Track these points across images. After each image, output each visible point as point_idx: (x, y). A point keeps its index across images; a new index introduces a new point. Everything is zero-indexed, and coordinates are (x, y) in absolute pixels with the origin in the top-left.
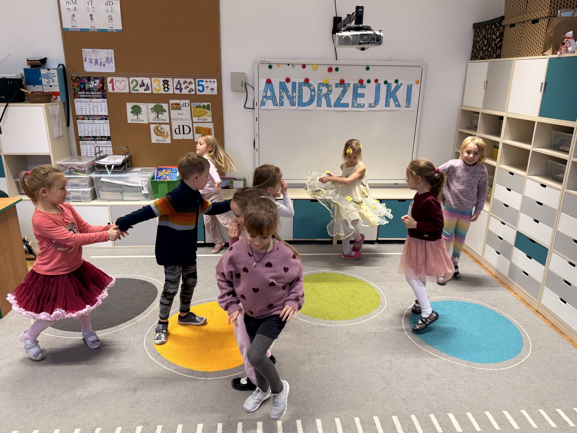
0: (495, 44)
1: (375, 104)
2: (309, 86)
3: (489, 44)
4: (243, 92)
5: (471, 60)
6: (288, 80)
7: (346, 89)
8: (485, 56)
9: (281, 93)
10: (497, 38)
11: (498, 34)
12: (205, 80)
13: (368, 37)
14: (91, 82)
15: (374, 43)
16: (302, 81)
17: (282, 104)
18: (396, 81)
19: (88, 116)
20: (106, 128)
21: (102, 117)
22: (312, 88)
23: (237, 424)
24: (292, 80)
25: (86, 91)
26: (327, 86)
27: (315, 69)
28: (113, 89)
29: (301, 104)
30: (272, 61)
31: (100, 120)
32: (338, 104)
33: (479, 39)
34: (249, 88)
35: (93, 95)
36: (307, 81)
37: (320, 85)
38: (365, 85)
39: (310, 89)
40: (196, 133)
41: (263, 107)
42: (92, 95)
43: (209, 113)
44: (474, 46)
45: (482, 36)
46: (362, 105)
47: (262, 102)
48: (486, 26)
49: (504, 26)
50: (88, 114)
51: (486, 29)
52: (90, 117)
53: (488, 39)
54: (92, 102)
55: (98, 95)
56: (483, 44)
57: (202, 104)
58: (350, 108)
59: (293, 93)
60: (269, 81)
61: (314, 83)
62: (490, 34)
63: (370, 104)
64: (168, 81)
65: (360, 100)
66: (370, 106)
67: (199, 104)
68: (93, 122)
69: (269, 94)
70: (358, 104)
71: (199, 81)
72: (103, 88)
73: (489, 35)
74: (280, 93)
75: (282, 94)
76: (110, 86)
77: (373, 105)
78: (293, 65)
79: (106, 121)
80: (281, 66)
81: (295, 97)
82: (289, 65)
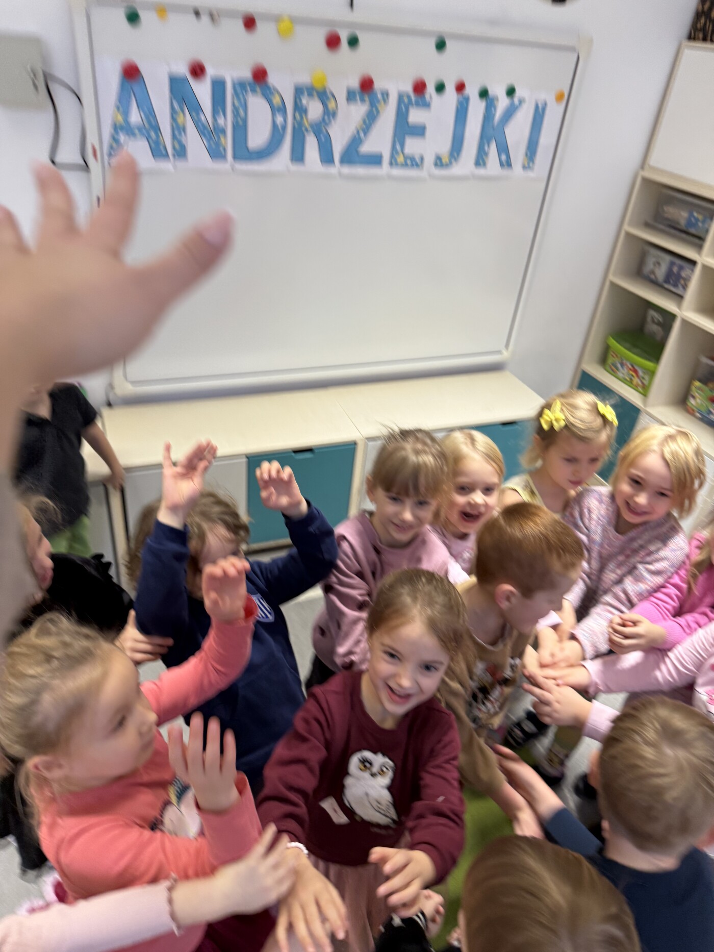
1: (450, 159)
2: (268, 93)
4: (39, 107)
5: (690, 39)
6: (198, 71)
7: (378, 110)
9: (177, 115)
16: (244, 74)
17: (181, 152)
18: (511, 92)
22: (276, 100)
24: (210, 71)
26: (324, 96)
27: (284, 35)
29: (243, 153)
32: (352, 155)
34: (63, 98)
36: (260, 75)
37: (299, 91)
38: (428, 99)
39: (271, 104)
46: (417, 159)
47: (113, 143)
58: (385, 169)
59: (215, 115)
60: (131, 73)
61: (282, 82)
63: (438, 158)
65: (412, 146)
66: (439, 162)
69: (135, 117)
70: (406, 158)
74: (173, 113)
75: (180, 119)
78: (214, 16)
80: (171, 15)
81: (223, 132)
82: (198, 13)
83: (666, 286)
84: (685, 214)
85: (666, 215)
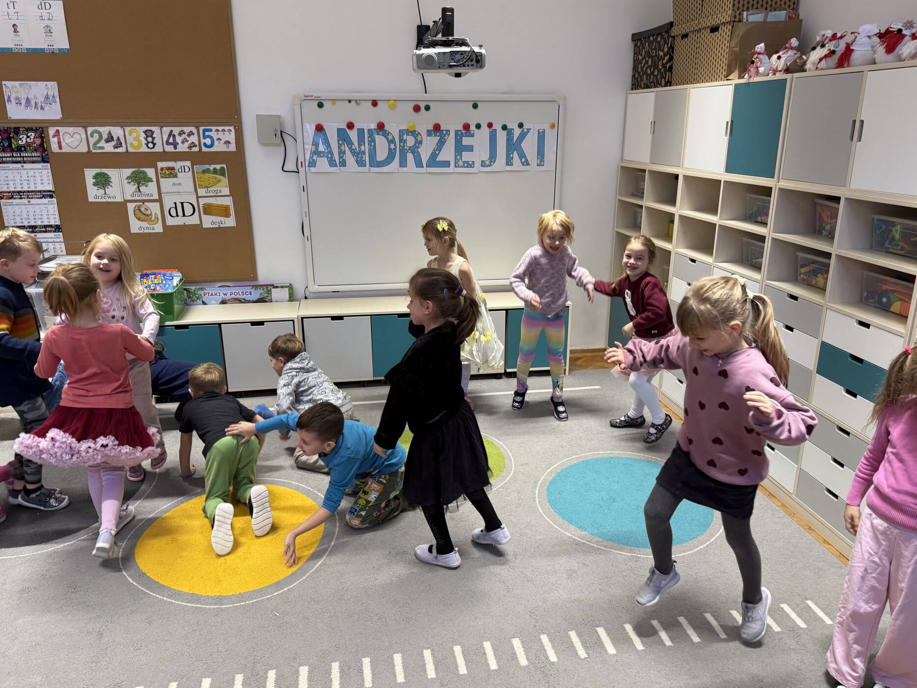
0: (663, 65)
1: (490, 162)
2: (386, 134)
3: (655, 65)
4: (277, 145)
5: (632, 89)
7: (445, 139)
8: (650, 83)
10: (665, 55)
11: (666, 49)
12: (214, 128)
13: (462, 56)
14: (21, 137)
15: (472, 65)
16: (373, 126)
17: (343, 163)
18: (521, 125)
19: (19, 192)
20: (51, 212)
21: (44, 194)
22: (390, 137)
23: (266, 673)
24: (357, 126)
25: (12, 150)
26: (413, 133)
27: (392, 107)
28: (60, 148)
29: (374, 163)
30: (323, 96)
31: (41, 198)
32: (433, 161)
33: (640, 58)
34: (288, 140)
35: (26, 157)
36: (381, 126)
37: (401, 132)
38: (472, 132)
39: (388, 139)
40: (205, 214)
41: (313, 169)
42: (23, 157)
43: (225, 181)
44: (635, 69)
45: (645, 52)
46: (470, 163)
47: (311, 161)
48: (649, 37)
49: (674, 37)
50: (19, 189)
51: (650, 43)
52: (22, 194)
53: (652, 57)
54: (26, 169)
55: (35, 157)
56: (646, 66)
57: (212, 167)
58: (452, 168)
59: (359, 145)
60: (319, 128)
61: (393, 128)
62: (655, 49)
63: (483, 162)
64: (152, 132)
65: (466, 156)
66: (483, 164)
67: (207, 166)
68: (29, 202)
69: (321, 148)
70: (464, 162)
71: (204, 131)
72: (42, 145)
73: (654, 51)
74: (340, 146)
75: (342, 148)
76: (54, 141)
77: (487, 163)
78: (357, 102)
79: (51, 199)
80: (337, 103)
81: (364, 153)
82: (350, 101)
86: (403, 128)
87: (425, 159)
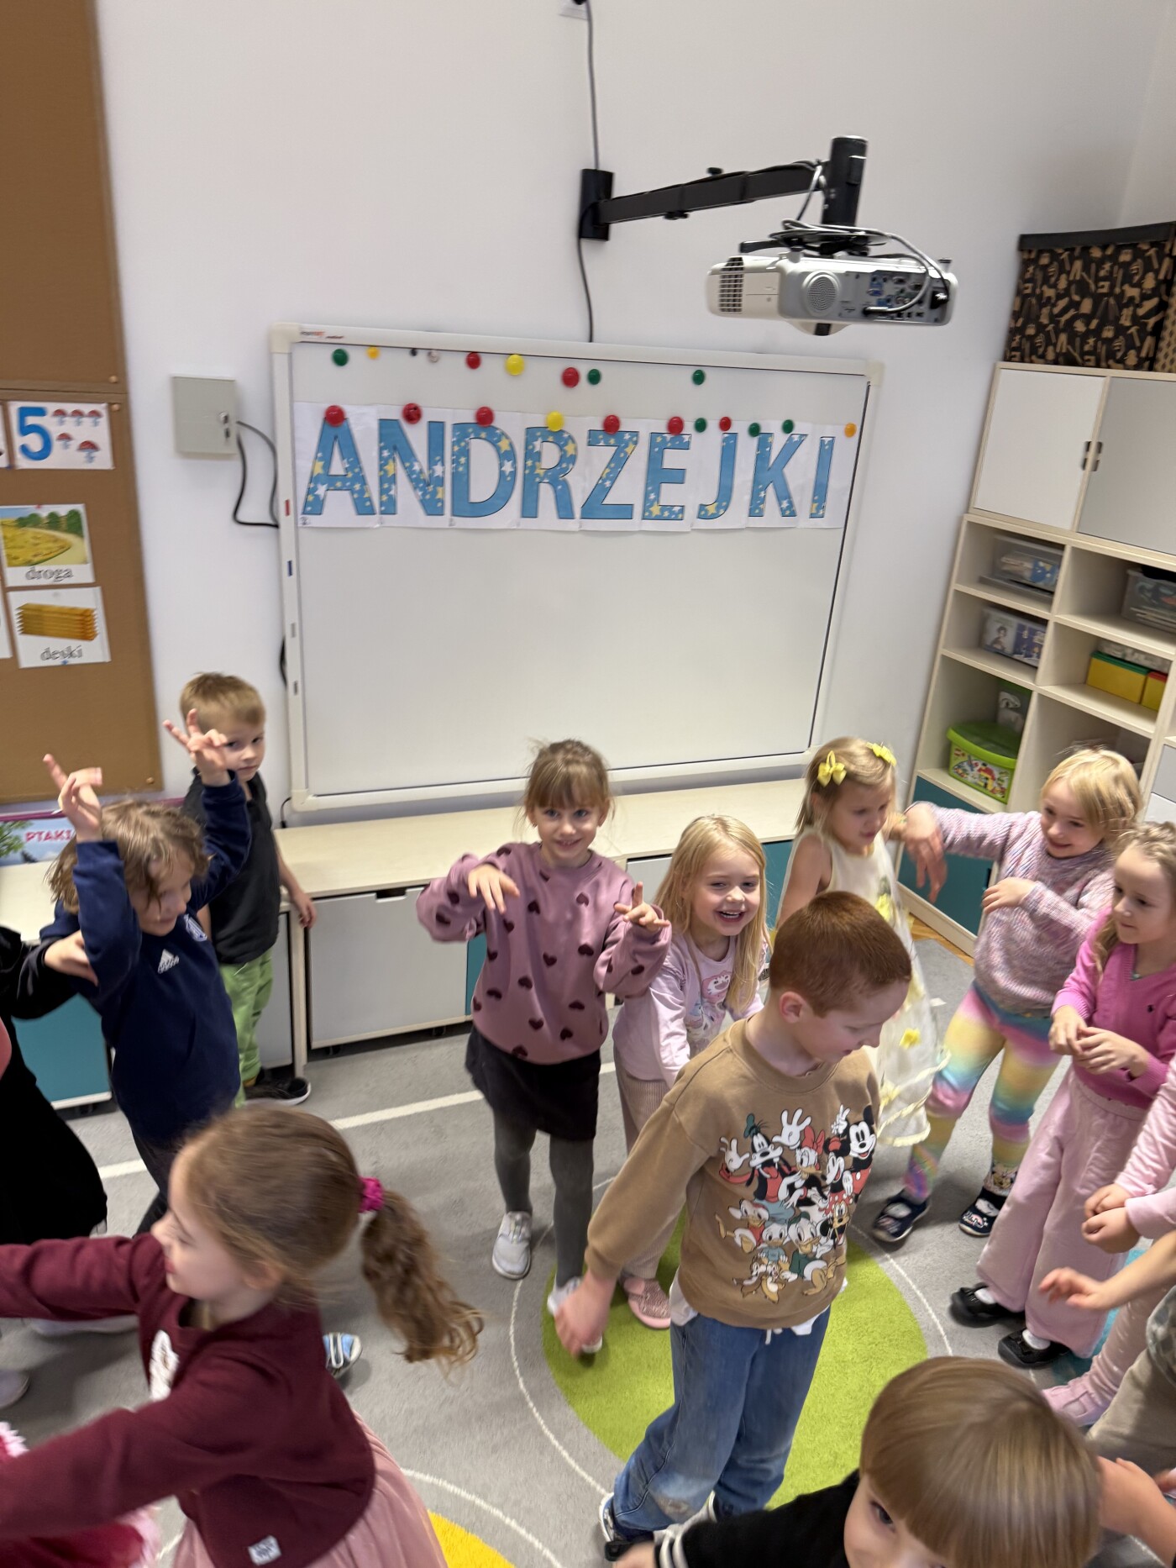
0: (1135, 319)
1: (718, 508)
2: (494, 438)
3: (1105, 316)
4: (227, 457)
5: (1008, 359)
6: (412, 414)
7: (626, 453)
9: (386, 464)
10: (1144, 297)
11: (1148, 284)
12: (51, 407)
13: (901, 286)
15: (919, 315)
16: (469, 417)
17: (390, 507)
18: (788, 427)
22: (504, 445)
24: (428, 415)
26: (559, 437)
27: (514, 373)
29: (466, 507)
30: (351, 333)
32: (596, 507)
33: (1047, 293)
34: (253, 445)
36: (485, 417)
37: (531, 434)
38: (686, 438)
39: (498, 449)
40: (26, 631)
41: (314, 520)
43: (81, 546)
45: (1070, 283)
46: (676, 510)
47: (311, 498)
48: (1086, 249)
51: (1089, 261)
53: (1097, 299)
56: (1072, 312)
57: (45, 511)
58: (636, 523)
59: (431, 463)
60: (335, 417)
61: (511, 424)
62: (1109, 279)
63: (702, 507)
65: (670, 494)
66: (703, 513)
67: (31, 509)
69: (338, 467)
70: (663, 508)
71: (24, 413)
73: (1105, 284)
74: (383, 463)
75: (390, 468)
77: (712, 510)
78: (432, 354)
80: (385, 355)
81: (440, 481)
82: (414, 352)
83: (1016, 656)
84: (1028, 565)
85: (1005, 568)
86: (538, 422)
87: (578, 501)
